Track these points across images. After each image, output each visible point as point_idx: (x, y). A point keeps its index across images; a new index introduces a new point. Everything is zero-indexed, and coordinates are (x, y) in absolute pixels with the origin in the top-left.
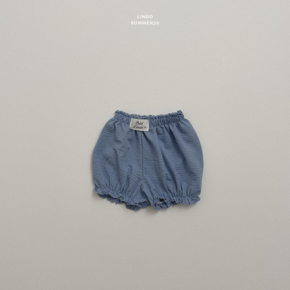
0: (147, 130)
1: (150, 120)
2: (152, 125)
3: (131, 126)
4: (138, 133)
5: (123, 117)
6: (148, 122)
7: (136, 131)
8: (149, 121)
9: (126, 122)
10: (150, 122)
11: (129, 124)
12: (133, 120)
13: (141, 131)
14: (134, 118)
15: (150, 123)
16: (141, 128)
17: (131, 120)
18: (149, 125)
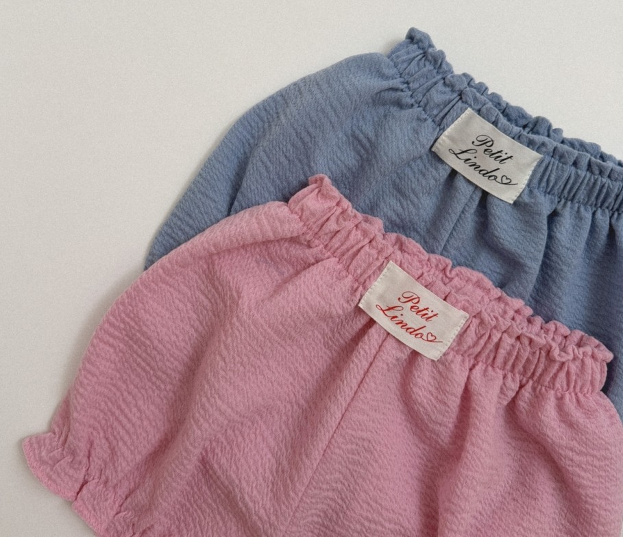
0: (509, 195)
1: (548, 159)
2: (544, 184)
3: (448, 141)
4: (460, 184)
5: (436, 83)
6: (535, 164)
7: (454, 173)
8: (542, 161)
9: (435, 112)
10: (542, 169)
11: (444, 130)
12: (470, 118)
13: (476, 187)
14: (479, 112)
15: (538, 176)
16: (488, 174)
17: (463, 116)
18: (530, 181)
